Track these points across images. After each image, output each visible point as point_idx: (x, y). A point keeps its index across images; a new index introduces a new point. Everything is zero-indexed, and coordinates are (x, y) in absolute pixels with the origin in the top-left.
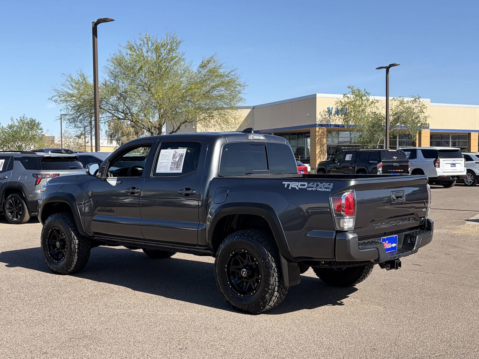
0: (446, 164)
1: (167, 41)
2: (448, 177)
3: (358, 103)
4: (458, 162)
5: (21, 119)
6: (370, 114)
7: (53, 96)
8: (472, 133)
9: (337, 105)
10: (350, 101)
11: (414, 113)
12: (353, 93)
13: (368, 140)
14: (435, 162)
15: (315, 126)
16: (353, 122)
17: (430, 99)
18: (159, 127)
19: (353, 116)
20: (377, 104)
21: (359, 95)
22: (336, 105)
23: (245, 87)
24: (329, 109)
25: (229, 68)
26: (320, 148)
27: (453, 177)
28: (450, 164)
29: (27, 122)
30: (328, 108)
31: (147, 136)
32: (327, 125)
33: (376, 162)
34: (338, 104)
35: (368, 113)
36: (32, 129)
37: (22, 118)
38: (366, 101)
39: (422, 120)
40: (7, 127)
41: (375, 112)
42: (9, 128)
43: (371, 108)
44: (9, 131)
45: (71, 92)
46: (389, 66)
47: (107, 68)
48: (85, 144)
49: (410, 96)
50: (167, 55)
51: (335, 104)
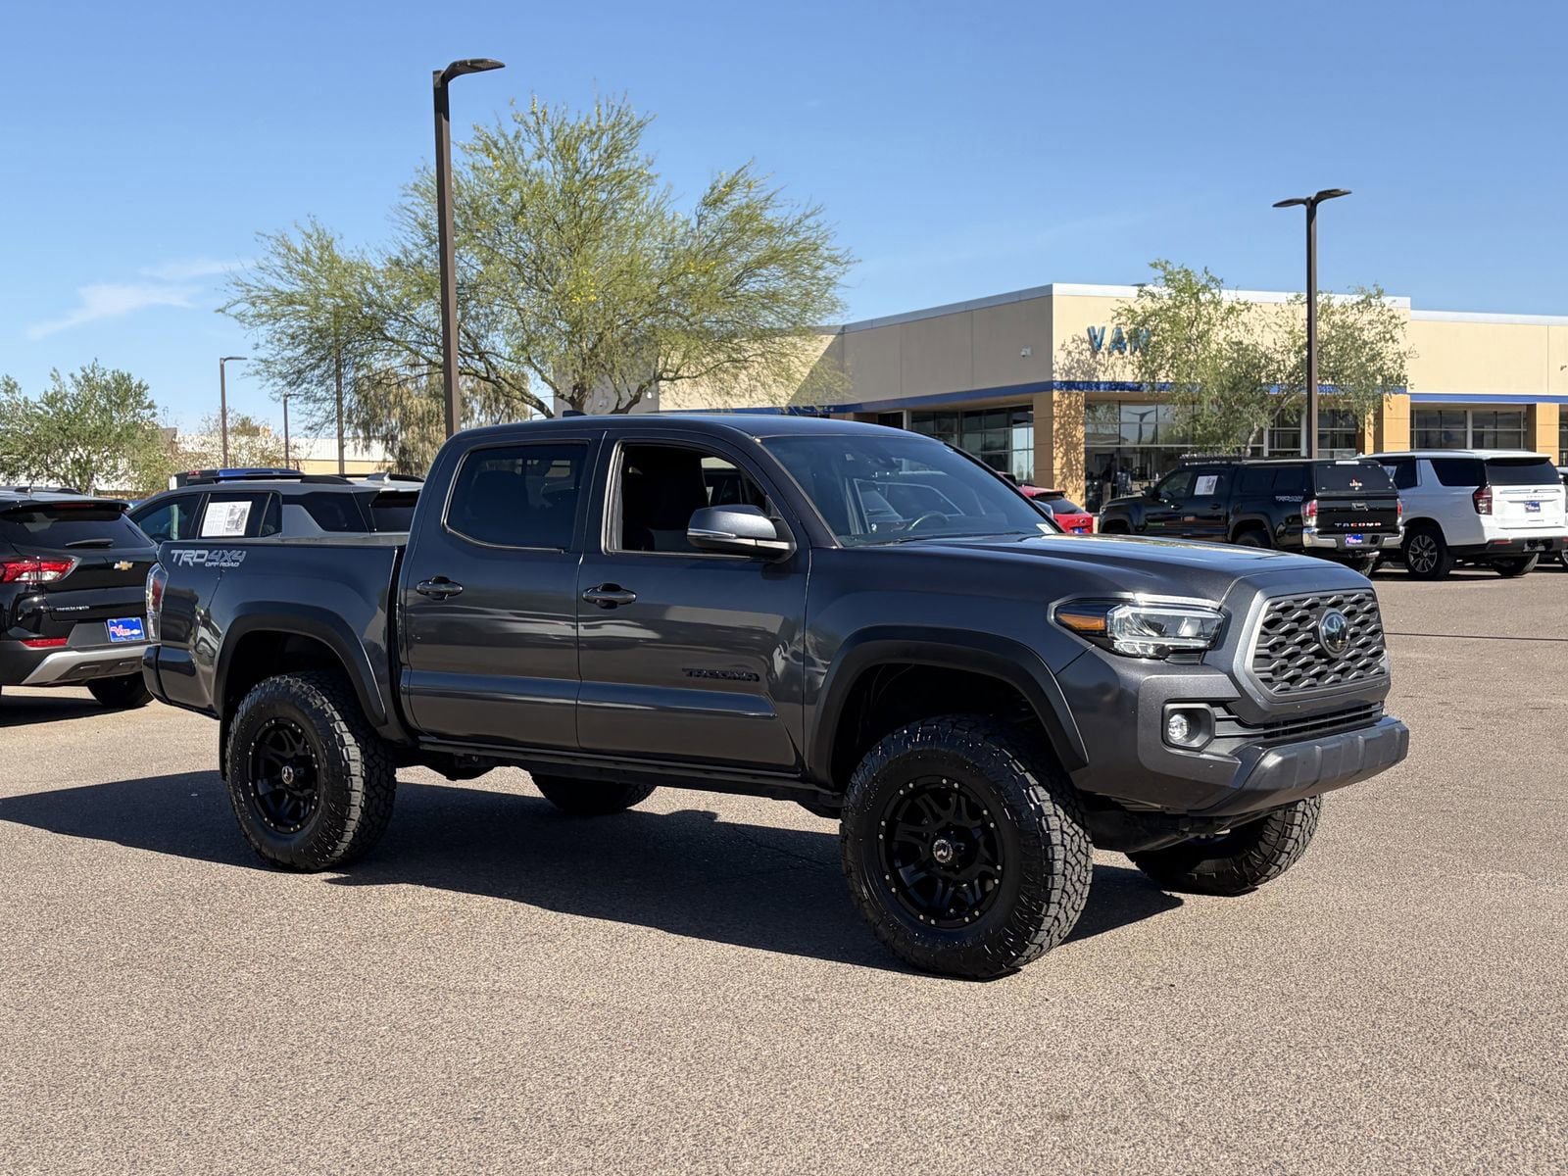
0: (1511, 502)
1: (599, 121)
2: (1518, 543)
3: (1184, 313)
4: (1547, 496)
5: (87, 375)
6: (1226, 350)
7: (229, 300)
8: (1539, 406)
9: (1119, 322)
10: (1159, 306)
11: (1365, 343)
12: (1169, 281)
13: (1219, 431)
14: (1477, 497)
15: (1049, 386)
16: (1170, 374)
17: (1409, 299)
18: (576, 396)
19: (1170, 355)
20: (1245, 317)
21: (1187, 288)
22: (1116, 321)
23: (849, 267)
24: (1092, 334)
25: (799, 206)
26: (1066, 454)
27: (1533, 542)
28: (1524, 502)
29: (103, 383)
30: (1088, 330)
31: (484, 426)
32: (1088, 385)
33: (1298, 499)
34: (1123, 319)
35: (1218, 344)
36: (121, 405)
37: (88, 371)
38: (1212, 306)
39: (1390, 364)
40: (42, 401)
41: (1241, 343)
42: (47, 405)
43: (1228, 327)
44: (48, 413)
45: (286, 288)
46: (1316, 198)
47: (405, 211)
48: (287, 451)
49: (1349, 290)
50: (602, 165)
51: (1113, 318)
